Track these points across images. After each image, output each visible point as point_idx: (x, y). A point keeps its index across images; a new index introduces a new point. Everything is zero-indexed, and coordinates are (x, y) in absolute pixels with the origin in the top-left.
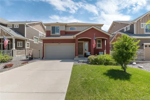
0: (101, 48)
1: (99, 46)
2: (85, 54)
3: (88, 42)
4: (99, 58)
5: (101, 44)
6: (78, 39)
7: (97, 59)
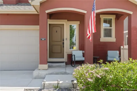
0: (113, 39)
1: (108, 33)
2: (70, 56)
3: (78, 22)
4: (112, 77)
5: (113, 28)
6: (47, 12)
7: (103, 78)
